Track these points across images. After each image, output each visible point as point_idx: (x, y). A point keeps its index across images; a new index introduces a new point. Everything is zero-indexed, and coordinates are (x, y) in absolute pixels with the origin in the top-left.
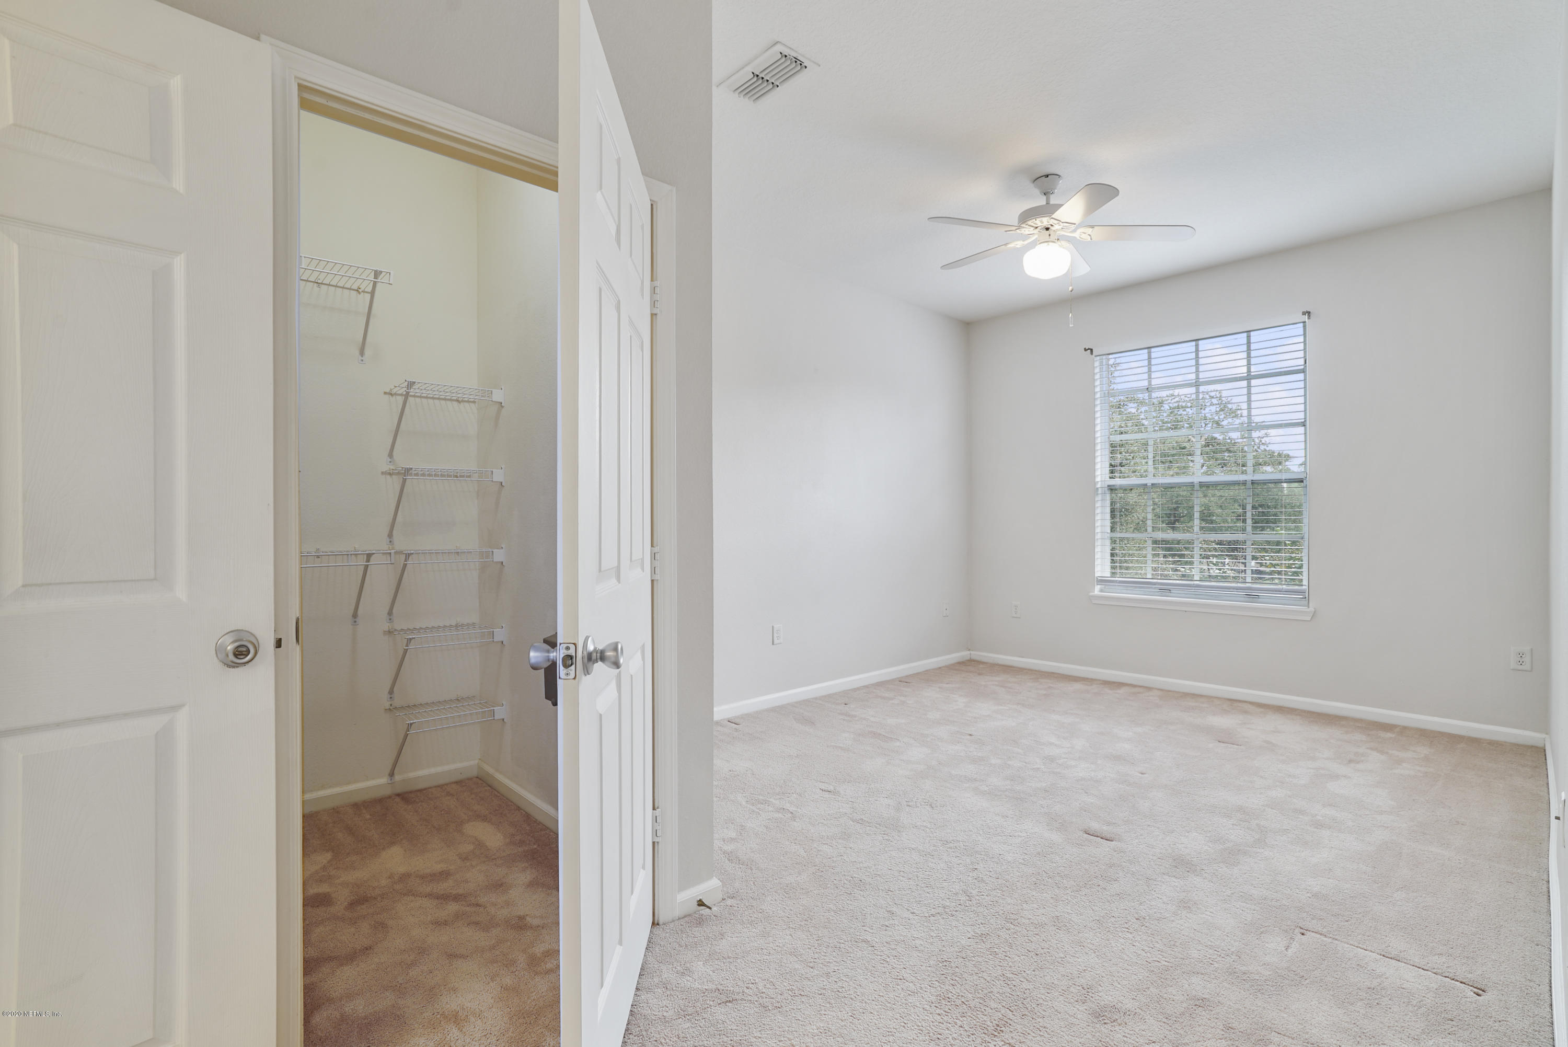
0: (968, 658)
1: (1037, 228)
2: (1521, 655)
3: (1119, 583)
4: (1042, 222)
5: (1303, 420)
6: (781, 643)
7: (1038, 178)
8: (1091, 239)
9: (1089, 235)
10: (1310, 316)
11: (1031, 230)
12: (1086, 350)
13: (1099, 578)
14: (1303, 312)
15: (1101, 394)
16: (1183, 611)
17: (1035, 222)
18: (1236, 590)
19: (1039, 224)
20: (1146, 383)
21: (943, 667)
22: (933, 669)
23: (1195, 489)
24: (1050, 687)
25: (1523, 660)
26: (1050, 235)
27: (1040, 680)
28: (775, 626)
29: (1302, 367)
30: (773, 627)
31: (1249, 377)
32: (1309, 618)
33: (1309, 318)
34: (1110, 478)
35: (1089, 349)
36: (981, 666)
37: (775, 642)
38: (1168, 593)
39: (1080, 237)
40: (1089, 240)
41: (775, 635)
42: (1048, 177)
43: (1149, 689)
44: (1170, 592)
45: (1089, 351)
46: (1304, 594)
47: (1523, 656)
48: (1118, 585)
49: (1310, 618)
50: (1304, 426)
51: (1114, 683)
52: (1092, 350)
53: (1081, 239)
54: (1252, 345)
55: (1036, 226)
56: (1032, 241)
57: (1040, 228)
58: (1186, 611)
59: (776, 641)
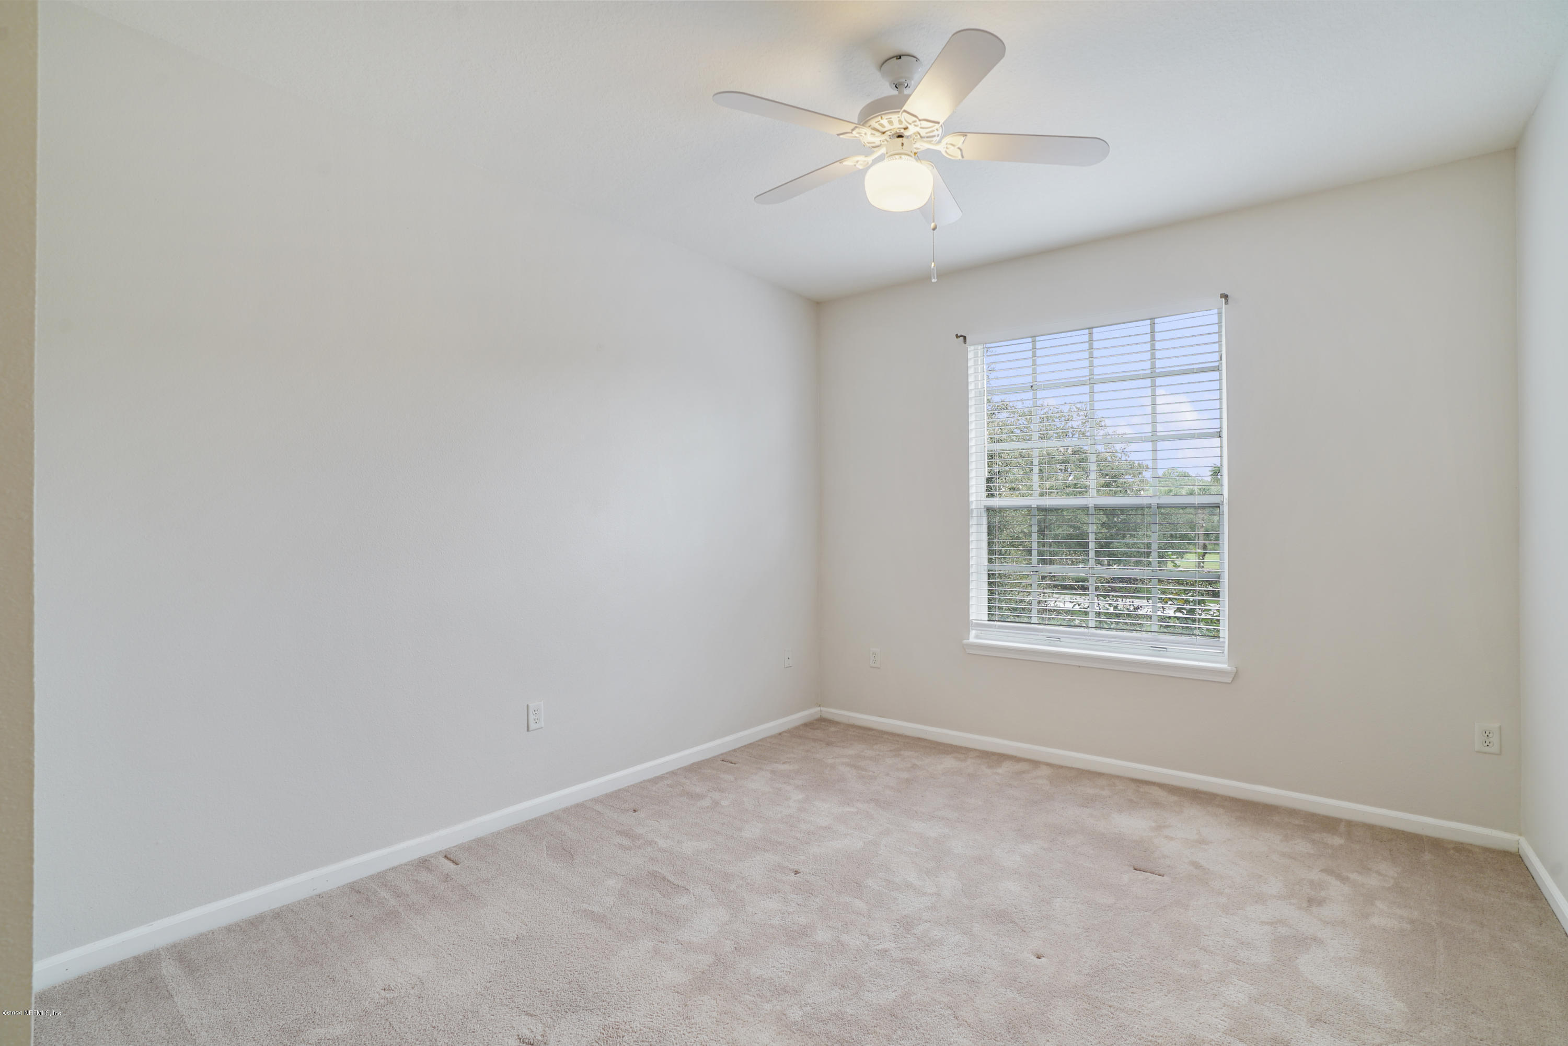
0: (818, 716)
1: (884, 133)
2: (1487, 733)
3: (998, 628)
4: (891, 123)
5: (1219, 430)
6: (542, 728)
7: (886, 61)
8: (963, 157)
9: (959, 148)
10: (1227, 301)
11: (877, 139)
12: (957, 336)
13: (974, 621)
14: (1221, 294)
15: (975, 392)
16: (1076, 666)
17: (882, 122)
18: (1139, 642)
19: (888, 127)
20: (1029, 380)
21: (785, 732)
22: (771, 737)
23: (1090, 513)
24: (914, 766)
25: (1491, 740)
26: (903, 144)
27: (902, 752)
28: (530, 705)
29: (1217, 364)
30: (527, 705)
31: (1153, 375)
32: (1229, 680)
33: (1226, 303)
34: (988, 496)
35: (961, 336)
36: (833, 729)
37: (531, 727)
38: (1056, 642)
39: (946, 152)
40: (960, 157)
41: (532, 717)
42: (900, 58)
43: (1035, 764)
44: (1060, 641)
45: (962, 338)
46: (1223, 648)
47: (1490, 735)
48: (997, 631)
49: (1231, 679)
50: (1220, 437)
51: (993, 754)
52: (965, 338)
53: (947, 156)
54: (1156, 334)
55: (884, 130)
56: (878, 157)
57: (888, 133)
58: (1079, 667)
59: (533, 726)
